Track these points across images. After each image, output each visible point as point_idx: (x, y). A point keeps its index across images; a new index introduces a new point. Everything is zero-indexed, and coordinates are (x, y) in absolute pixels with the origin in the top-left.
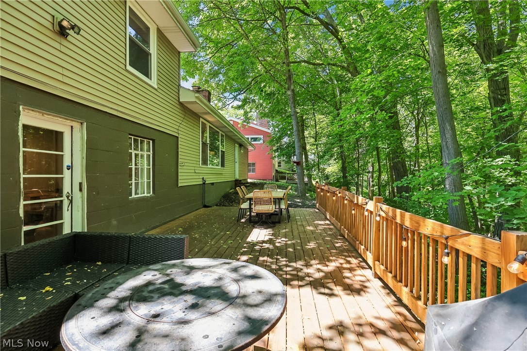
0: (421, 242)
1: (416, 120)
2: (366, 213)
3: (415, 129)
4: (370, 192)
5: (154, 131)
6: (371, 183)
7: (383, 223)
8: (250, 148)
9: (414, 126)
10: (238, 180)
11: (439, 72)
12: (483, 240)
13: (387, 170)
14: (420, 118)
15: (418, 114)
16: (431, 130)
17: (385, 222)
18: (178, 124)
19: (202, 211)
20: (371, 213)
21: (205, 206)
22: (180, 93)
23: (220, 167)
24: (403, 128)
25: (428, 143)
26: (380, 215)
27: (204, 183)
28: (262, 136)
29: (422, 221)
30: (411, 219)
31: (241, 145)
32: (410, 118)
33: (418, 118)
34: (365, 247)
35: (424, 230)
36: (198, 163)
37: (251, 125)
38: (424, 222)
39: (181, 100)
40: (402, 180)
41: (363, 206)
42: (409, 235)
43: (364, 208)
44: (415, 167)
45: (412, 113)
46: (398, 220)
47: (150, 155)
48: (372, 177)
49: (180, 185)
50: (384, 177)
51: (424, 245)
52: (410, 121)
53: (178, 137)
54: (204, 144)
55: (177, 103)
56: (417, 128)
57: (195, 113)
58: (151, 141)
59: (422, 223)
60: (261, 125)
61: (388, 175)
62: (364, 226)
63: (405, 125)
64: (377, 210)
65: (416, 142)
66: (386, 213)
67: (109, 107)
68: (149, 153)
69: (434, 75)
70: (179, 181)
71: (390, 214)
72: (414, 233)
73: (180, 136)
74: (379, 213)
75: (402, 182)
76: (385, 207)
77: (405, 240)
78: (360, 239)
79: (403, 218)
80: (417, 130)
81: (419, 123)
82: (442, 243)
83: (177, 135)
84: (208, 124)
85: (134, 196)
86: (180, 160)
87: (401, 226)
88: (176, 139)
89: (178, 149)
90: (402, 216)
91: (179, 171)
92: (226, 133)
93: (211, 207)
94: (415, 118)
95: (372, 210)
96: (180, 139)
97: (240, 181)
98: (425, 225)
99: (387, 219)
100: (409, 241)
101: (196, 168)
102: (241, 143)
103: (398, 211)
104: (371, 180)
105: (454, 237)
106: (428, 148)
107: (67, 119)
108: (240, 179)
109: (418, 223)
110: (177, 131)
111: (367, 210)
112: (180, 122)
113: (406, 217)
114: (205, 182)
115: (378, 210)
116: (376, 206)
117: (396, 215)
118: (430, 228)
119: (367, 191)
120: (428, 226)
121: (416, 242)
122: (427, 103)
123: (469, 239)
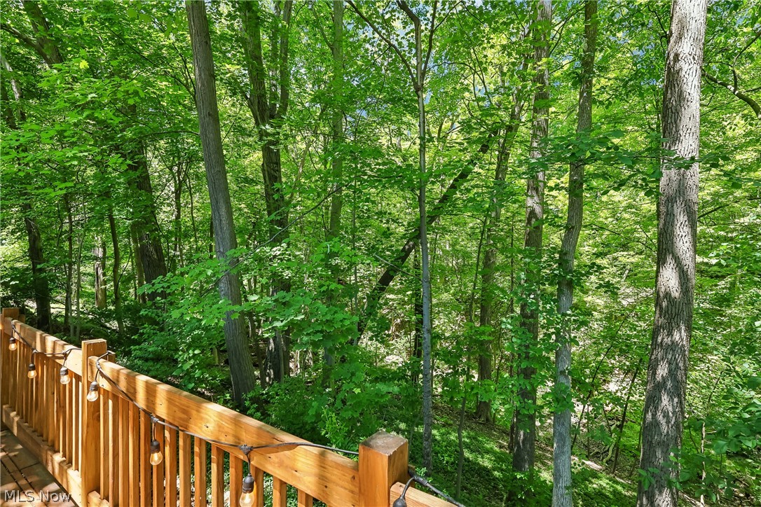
0: (193, 453)
1: (176, 181)
2: (65, 380)
3: (174, 195)
4: (100, 292)
6: (102, 278)
7: (106, 404)
9: (173, 189)
11: (209, 114)
12: (322, 458)
13: (131, 255)
14: (181, 179)
15: (179, 172)
16: (196, 199)
17: (110, 402)
20: (78, 378)
24: (157, 190)
25: (193, 217)
26: (97, 388)
29: (195, 408)
30: (170, 401)
32: (167, 176)
33: (179, 179)
34: (64, 455)
35: (200, 428)
38: (198, 411)
40: (154, 281)
41: (58, 361)
42: (167, 434)
43: (61, 366)
44: (175, 250)
45: (171, 168)
46: (141, 402)
48: (104, 267)
50: (127, 265)
51: (200, 458)
52: (168, 181)
56: (178, 193)
59: (194, 413)
61: (132, 262)
62: (61, 407)
63: (159, 185)
64: (89, 374)
65: (176, 213)
66: (114, 382)
69: (202, 116)
71: (123, 385)
72: (178, 433)
74: (94, 383)
75: (153, 285)
76: (109, 367)
77: (158, 448)
78: (51, 437)
79: (151, 399)
80: (178, 197)
81: (180, 186)
82: (236, 458)
87: (149, 414)
90: (151, 392)
94: (174, 177)
95: (80, 373)
98: (202, 419)
99: (115, 398)
100: (167, 449)
103: (142, 379)
104: (100, 271)
105: (264, 448)
106: (193, 224)
109: (185, 412)
111: (67, 372)
113: (158, 395)
115: (92, 372)
116: (88, 365)
117: (135, 389)
118: (212, 426)
119: (94, 290)
120: (208, 421)
121: (181, 452)
122: (192, 158)
123: (294, 455)
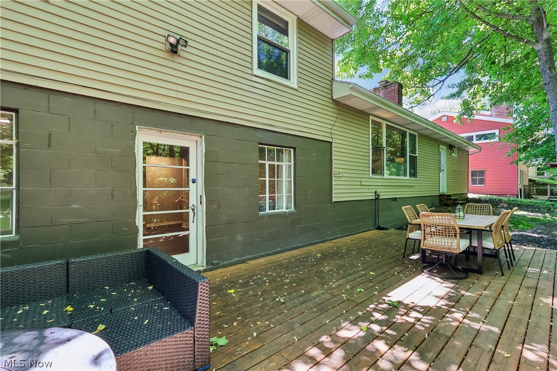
5: (293, 137)
8: (471, 150)
10: (445, 195)
18: (330, 127)
19: (374, 233)
21: (380, 228)
22: (334, 89)
23: (408, 177)
27: (377, 199)
28: (497, 132)
31: (451, 147)
36: (367, 173)
37: (476, 117)
39: (334, 98)
47: (291, 165)
49: (334, 200)
53: (332, 142)
54: (377, 150)
55: (331, 101)
57: (361, 111)
58: (292, 150)
60: (499, 115)
67: (231, 117)
68: (290, 164)
70: (334, 195)
73: (334, 140)
83: (330, 140)
84: (384, 123)
85: (268, 211)
86: (334, 170)
88: (329, 144)
89: (331, 156)
91: (334, 183)
92: (419, 132)
93: (388, 229)
96: (334, 145)
97: (450, 196)
101: (362, 180)
102: (450, 143)
107: (185, 134)
108: (448, 194)
110: (329, 135)
112: (333, 123)
114: (379, 196)
